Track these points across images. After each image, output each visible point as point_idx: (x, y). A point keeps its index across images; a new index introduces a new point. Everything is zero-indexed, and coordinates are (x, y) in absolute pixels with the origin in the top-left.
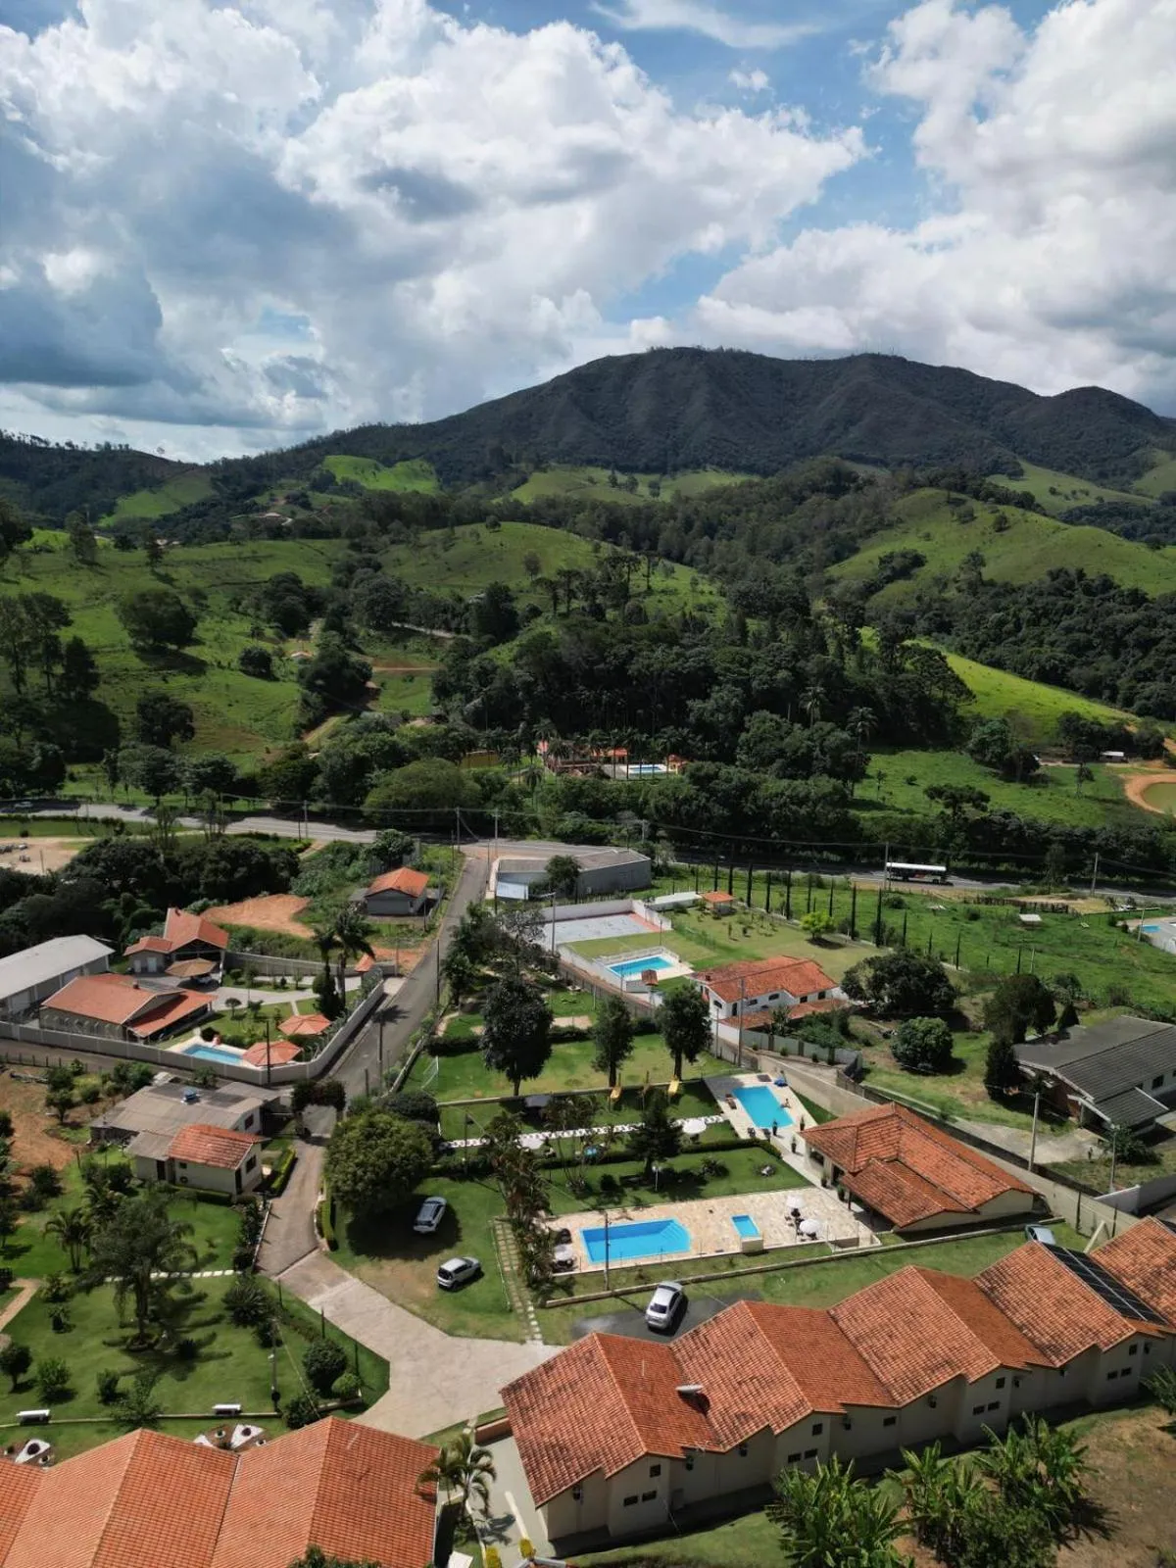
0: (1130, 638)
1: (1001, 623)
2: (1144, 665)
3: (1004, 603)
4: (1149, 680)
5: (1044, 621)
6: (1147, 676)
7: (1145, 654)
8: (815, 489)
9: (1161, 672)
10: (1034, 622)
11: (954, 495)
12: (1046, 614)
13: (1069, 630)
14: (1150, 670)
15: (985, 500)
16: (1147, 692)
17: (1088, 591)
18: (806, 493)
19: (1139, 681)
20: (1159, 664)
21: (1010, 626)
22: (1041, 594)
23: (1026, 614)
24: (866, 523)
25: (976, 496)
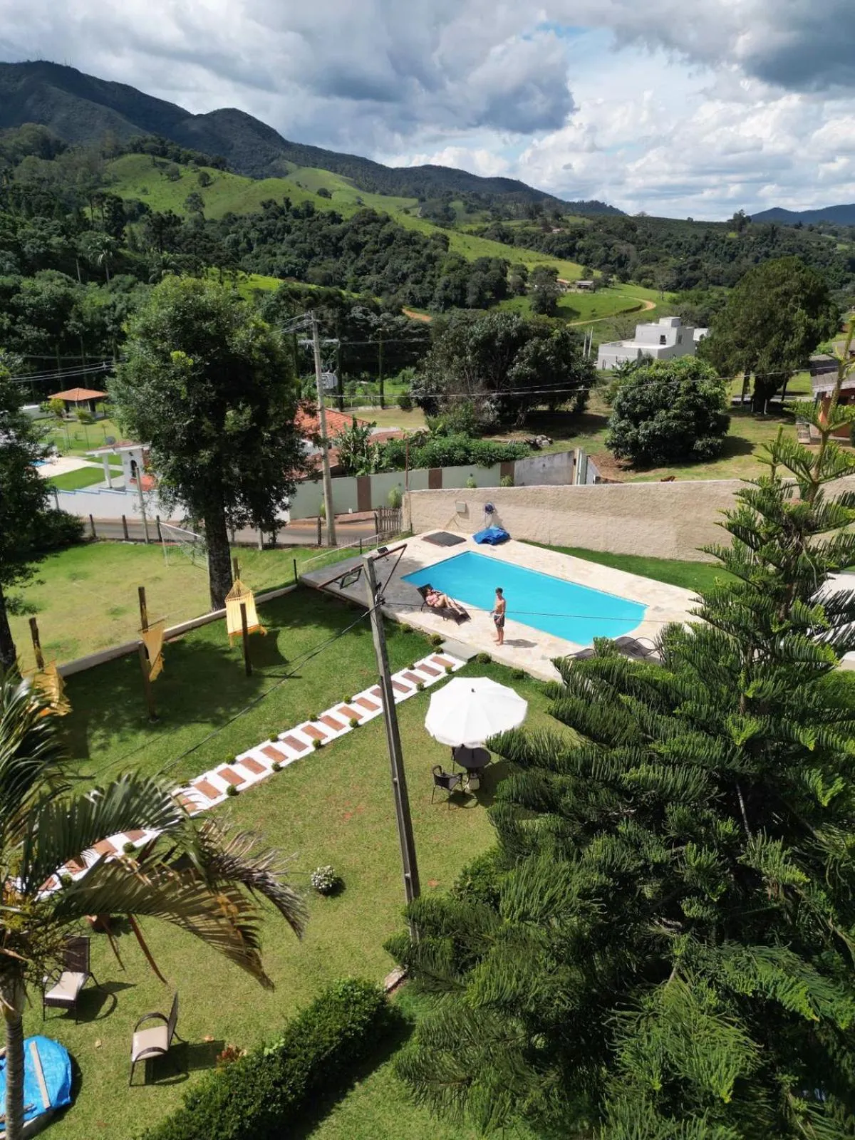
0: (343, 244)
1: (236, 243)
2: (361, 263)
3: (232, 228)
4: (365, 274)
5: (271, 240)
6: (363, 272)
7: (358, 254)
8: (27, 152)
9: (374, 268)
10: (263, 241)
11: (158, 159)
12: (270, 234)
13: (293, 243)
14: (365, 266)
15: (186, 162)
16: (368, 283)
17: (297, 214)
18: (19, 156)
19: (360, 275)
20: (370, 262)
21: (243, 245)
22: (261, 219)
23: (253, 235)
24: (85, 181)
25: (178, 160)
